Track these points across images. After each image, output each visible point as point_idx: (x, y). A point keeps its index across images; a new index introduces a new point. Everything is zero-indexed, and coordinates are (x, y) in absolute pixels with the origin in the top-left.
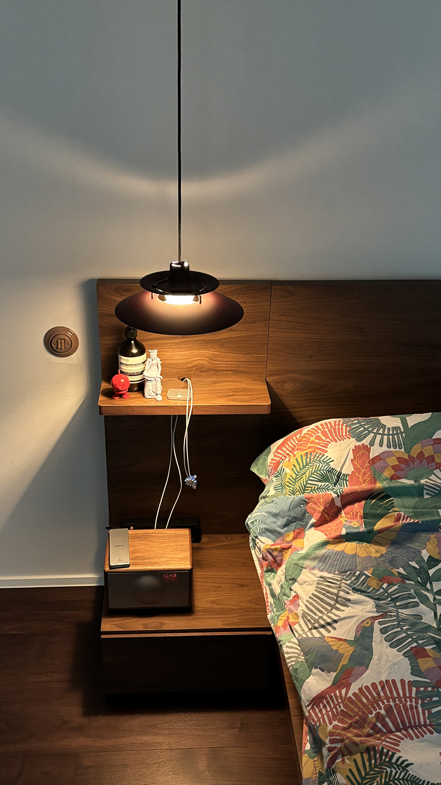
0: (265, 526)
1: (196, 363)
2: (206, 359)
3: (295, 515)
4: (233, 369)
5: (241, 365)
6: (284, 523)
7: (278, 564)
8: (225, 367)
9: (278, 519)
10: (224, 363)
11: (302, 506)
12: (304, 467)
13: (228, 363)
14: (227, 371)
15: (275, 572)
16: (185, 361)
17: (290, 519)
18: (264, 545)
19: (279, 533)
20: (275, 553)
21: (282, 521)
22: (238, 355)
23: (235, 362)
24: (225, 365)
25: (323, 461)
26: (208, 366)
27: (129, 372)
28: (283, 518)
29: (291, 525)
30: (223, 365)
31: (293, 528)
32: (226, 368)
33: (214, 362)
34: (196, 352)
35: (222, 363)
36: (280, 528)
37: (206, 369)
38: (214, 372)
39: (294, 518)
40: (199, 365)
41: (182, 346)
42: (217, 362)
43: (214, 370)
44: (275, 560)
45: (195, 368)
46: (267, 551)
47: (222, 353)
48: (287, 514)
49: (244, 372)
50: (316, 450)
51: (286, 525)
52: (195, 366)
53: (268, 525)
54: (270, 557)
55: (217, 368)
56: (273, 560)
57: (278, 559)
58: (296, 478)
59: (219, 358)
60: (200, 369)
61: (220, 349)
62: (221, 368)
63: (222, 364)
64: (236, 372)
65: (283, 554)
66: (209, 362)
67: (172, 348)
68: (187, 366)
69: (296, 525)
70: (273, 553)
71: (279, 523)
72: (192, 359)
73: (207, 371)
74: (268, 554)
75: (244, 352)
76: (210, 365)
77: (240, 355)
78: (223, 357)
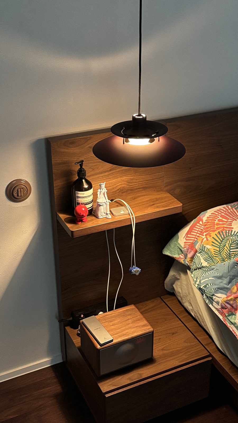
0: (216, 286)
1: (119, 187)
2: (125, 183)
3: (233, 274)
4: (142, 186)
5: (148, 182)
6: (228, 281)
7: (235, 309)
8: (138, 186)
9: (222, 280)
10: (137, 183)
11: (236, 267)
13: (139, 183)
14: (139, 189)
16: (112, 187)
17: (231, 277)
18: (221, 299)
19: (227, 288)
20: (231, 302)
21: (226, 281)
22: (146, 176)
23: (144, 181)
24: (138, 185)
25: (234, 234)
26: (126, 188)
27: (85, 202)
28: (226, 278)
29: (232, 281)
30: (136, 185)
31: (234, 283)
32: (138, 187)
33: (131, 184)
34: (119, 179)
35: (135, 184)
36: (226, 285)
37: (126, 190)
38: (131, 191)
39: (233, 276)
40: (121, 188)
41: (110, 177)
43: (131, 190)
44: (233, 307)
46: (225, 302)
47: (136, 177)
48: (228, 275)
49: (149, 187)
50: (225, 228)
51: (230, 282)
52: (118, 190)
53: (218, 285)
54: (229, 306)
55: (132, 188)
56: (231, 307)
57: (234, 306)
58: (220, 250)
59: (134, 181)
60: (122, 191)
61: (134, 174)
62: (135, 188)
63: (136, 184)
64: (145, 188)
65: (236, 302)
66: (128, 185)
68: (114, 190)
69: (236, 280)
70: (230, 303)
72: (116, 185)
73: (126, 191)
74: (227, 305)
75: (150, 173)
76: (128, 187)
77: (148, 176)
78: (137, 179)
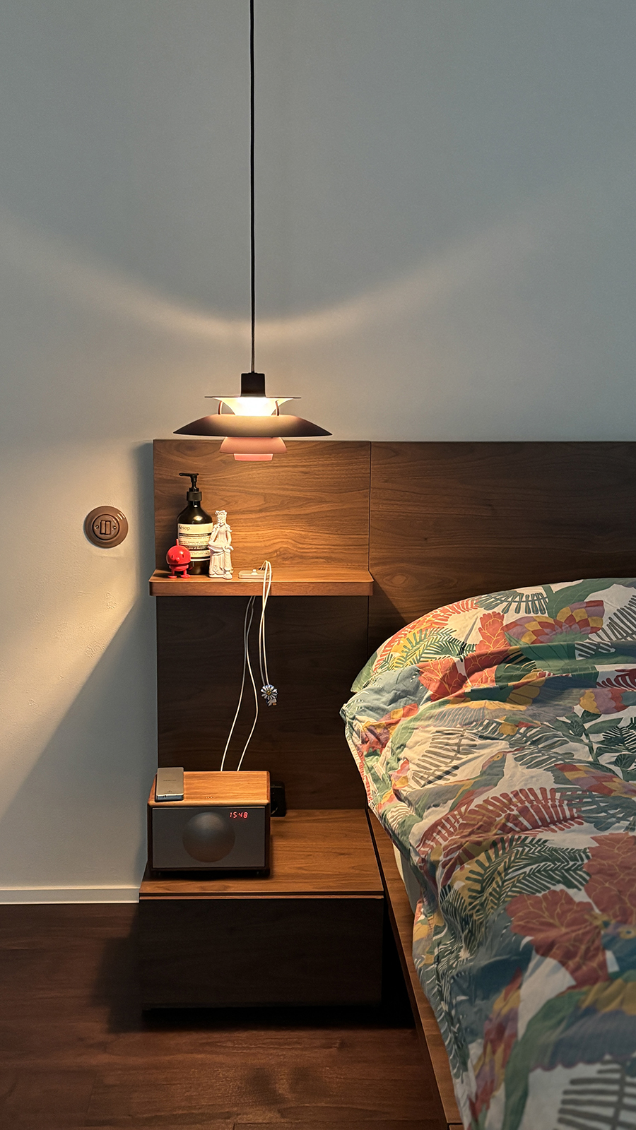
0: (365, 704)
1: (277, 547)
2: (290, 541)
3: (404, 688)
4: (325, 555)
5: (335, 549)
6: (390, 698)
7: (382, 745)
8: (315, 552)
9: (382, 695)
10: (314, 547)
11: (414, 677)
12: (417, 644)
13: (318, 547)
14: (317, 558)
15: (378, 755)
16: (263, 544)
17: (398, 693)
18: (363, 724)
19: (384, 710)
20: (378, 731)
21: (388, 697)
22: (331, 536)
23: (328, 545)
24: (315, 550)
25: (441, 633)
26: (293, 552)
28: (389, 692)
29: (399, 700)
30: (312, 550)
31: (402, 704)
32: (315, 554)
33: (301, 546)
34: (277, 531)
35: (310, 546)
36: (385, 704)
37: (290, 555)
38: (301, 560)
39: (403, 691)
40: (281, 550)
41: (260, 523)
42: (304, 546)
43: (302, 557)
44: (379, 739)
45: (276, 554)
46: (368, 729)
47: (311, 534)
48: (394, 688)
49: (340, 560)
50: (433, 625)
51: (393, 701)
52: (276, 551)
53: (369, 702)
54: (372, 737)
55: (304, 555)
56: (377, 740)
57: (382, 738)
58: (407, 656)
59: (307, 540)
60: (283, 556)
61: (308, 528)
62: (310, 555)
63: (311, 548)
64: (329, 560)
65: (389, 731)
66: (294, 546)
67: (247, 526)
68: (267, 551)
69: (406, 701)
70: (375, 731)
71: (384, 699)
72: (272, 542)
73: (291, 557)
74: (369, 734)
75: (339, 532)
76: (295, 549)
77: (335, 536)
78: (312, 539)
